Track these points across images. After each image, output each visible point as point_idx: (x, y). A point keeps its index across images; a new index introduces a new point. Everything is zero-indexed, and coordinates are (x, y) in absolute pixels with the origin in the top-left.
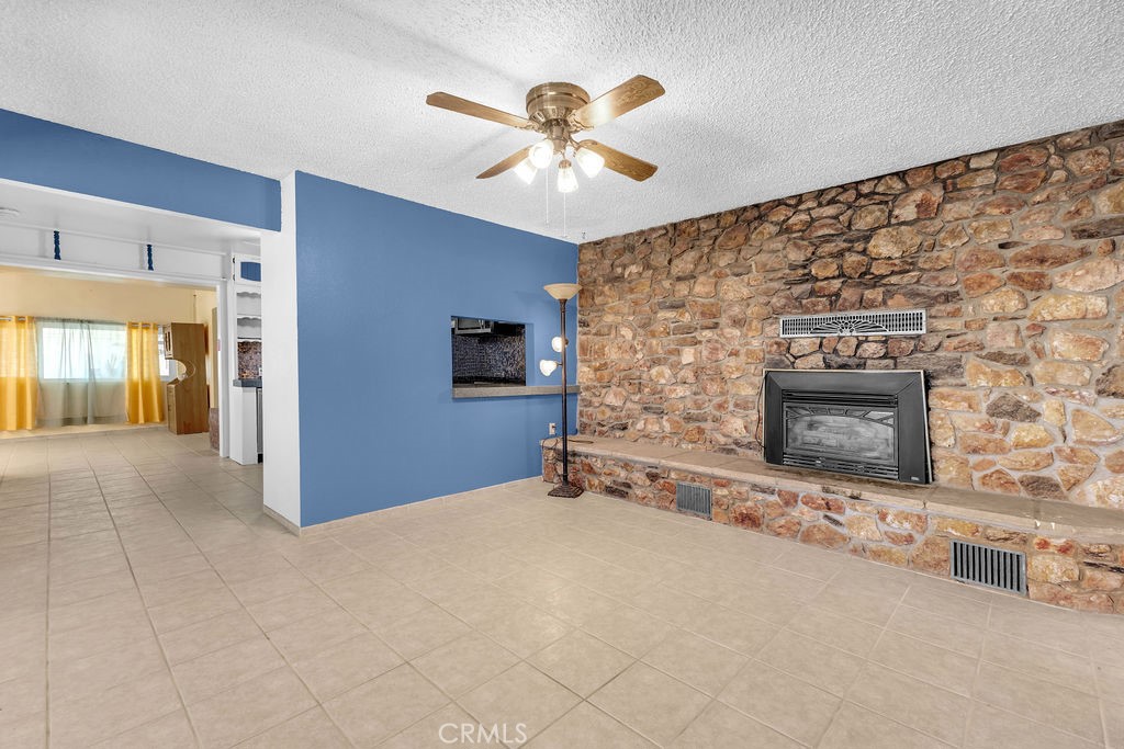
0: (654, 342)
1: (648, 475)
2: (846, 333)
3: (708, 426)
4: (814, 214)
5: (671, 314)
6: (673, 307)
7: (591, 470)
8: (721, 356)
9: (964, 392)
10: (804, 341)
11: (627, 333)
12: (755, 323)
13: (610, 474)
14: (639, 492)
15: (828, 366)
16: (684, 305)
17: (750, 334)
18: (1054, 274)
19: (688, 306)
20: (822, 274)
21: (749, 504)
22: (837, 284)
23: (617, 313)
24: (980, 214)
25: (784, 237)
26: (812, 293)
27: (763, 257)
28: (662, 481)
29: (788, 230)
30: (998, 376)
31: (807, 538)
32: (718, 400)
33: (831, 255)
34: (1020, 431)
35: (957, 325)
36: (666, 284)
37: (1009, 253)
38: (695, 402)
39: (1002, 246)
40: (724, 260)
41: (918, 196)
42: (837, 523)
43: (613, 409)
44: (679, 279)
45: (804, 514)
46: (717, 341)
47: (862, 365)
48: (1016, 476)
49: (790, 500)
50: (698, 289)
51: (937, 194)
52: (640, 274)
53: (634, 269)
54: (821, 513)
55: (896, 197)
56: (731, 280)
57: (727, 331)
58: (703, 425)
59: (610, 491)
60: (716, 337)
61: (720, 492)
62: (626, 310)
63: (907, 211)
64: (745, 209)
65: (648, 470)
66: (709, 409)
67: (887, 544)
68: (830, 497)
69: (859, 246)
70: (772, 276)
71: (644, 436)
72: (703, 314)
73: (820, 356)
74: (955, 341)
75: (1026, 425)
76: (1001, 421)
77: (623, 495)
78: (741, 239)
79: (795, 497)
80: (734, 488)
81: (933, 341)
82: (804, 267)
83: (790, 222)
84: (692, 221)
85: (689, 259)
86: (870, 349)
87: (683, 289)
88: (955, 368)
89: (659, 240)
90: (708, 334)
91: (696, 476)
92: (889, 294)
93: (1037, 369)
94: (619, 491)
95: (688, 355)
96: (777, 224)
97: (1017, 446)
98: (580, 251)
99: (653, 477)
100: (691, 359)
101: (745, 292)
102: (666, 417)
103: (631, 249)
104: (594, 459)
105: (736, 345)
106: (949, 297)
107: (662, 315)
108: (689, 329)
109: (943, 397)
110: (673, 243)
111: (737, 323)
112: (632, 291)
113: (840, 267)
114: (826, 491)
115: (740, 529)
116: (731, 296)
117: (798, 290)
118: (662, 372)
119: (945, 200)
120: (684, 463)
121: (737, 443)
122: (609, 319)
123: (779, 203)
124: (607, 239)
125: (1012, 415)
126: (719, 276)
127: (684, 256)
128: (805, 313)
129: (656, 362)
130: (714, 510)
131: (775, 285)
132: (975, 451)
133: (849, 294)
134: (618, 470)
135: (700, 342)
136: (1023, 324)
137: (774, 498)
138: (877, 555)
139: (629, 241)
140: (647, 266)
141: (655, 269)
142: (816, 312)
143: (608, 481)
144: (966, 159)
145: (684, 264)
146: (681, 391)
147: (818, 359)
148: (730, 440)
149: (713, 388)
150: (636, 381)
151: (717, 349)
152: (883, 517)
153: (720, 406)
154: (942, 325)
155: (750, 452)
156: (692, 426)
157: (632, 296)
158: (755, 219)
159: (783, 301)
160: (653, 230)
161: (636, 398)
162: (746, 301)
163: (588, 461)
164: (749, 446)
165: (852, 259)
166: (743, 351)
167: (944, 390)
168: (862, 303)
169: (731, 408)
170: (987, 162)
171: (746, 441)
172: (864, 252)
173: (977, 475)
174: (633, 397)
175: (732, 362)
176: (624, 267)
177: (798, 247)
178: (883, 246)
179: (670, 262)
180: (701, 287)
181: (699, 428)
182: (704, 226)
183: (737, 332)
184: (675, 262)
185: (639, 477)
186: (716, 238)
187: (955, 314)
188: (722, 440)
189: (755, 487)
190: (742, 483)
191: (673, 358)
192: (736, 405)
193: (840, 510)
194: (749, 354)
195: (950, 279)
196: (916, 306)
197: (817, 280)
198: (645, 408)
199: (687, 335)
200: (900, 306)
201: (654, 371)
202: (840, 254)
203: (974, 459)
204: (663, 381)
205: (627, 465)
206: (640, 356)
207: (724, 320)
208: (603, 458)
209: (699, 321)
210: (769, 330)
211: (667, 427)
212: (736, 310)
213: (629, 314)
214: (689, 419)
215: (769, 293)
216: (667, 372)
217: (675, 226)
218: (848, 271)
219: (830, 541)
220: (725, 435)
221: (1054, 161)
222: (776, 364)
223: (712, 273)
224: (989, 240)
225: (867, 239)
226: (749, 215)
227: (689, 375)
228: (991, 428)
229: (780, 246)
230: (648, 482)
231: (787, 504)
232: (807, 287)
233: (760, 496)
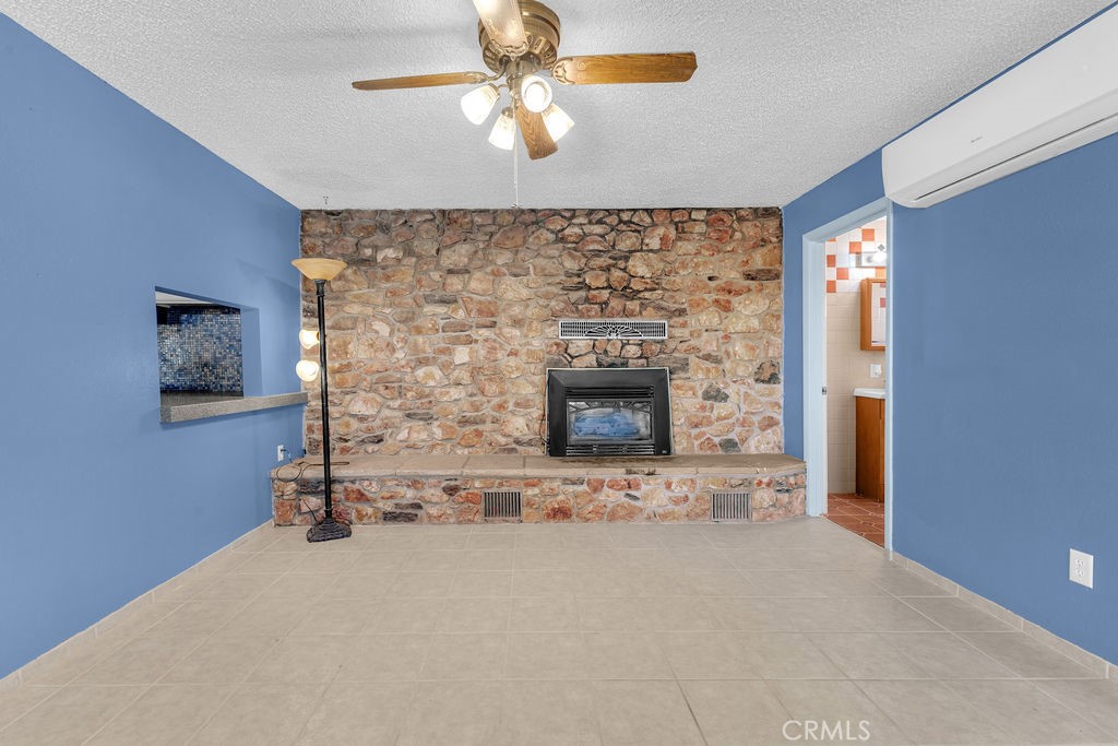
0: (420, 339)
1: (444, 489)
2: (613, 336)
3: (488, 426)
4: (587, 229)
5: (441, 310)
6: (443, 302)
7: (361, 497)
8: (499, 356)
9: (689, 383)
10: (581, 343)
11: (383, 329)
12: (535, 324)
13: (391, 497)
14: (434, 511)
15: (600, 365)
16: (456, 301)
17: (531, 335)
18: (735, 300)
19: (460, 302)
20: (594, 285)
21: (561, 497)
22: (605, 294)
23: (366, 303)
24: (698, 253)
25: (560, 246)
26: (587, 300)
27: (541, 262)
28: (464, 493)
29: (563, 240)
30: (708, 370)
31: (612, 517)
32: (496, 401)
33: (601, 268)
34: (720, 409)
35: (686, 333)
36: (436, 276)
37: (713, 284)
38: (472, 404)
39: (710, 279)
40: (503, 258)
41: (661, 231)
42: (635, 498)
43: (362, 419)
44: (450, 272)
45: (611, 497)
46: (495, 341)
47: (624, 364)
48: (717, 440)
49: (597, 487)
50: (474, 285)
51: (672, 233)
52: (399, 260)
53: (390, 253)
54: (623, 493)
55: (646, 228)
56: (509, 280)
57: (508, 331)
58: (480, 427)
59: (390, 517)
60: (494, 337)
61: (530, 492)
62: (380, 301)
63: (655, 243)
64: (522, 212)
65: (444, 484)
66: (487, 410)
67: (671, 507)
68: (631, 477)
69: (621, 264)
70: (552, 280)
71: (407, 447)
72: (480, 312)
73: (594, 357)
74: (685, 345)
75: (722, 404)
76: (708, 403)
77: (410, 518)
78: (519, 240)
79: (602, 483)
80: (546, 485)
81: (672, 345)
82: (579, 276)
83: (566, 232)
84: (465, 212)
85: (463, 252)
86: (632, 350)
87: (455, 283)
88: (685, 366)
89: (426, 226)
90: (485, 332)
91: (504, 479)
92: (643, 306)
93: (727, 365)
94: (404, 515)
95: (462, 355)
96: (552, 232)
97: (718, 419)
98: (303, 219)
99: (451, 491)
100: (466, 359)
101: (525, 293)
102: (436, 423)
103: (385, 229)
104: (366, 483)
105: (516, 345)
106: (681, 312)
107: (429, 309)
108: (462, 327)
109: (678, 388)
110: (440, 229)
111: (517, 323)
112: (388, 278)
113: (608, 280)
114: (629, 472)
115: (552, 523)
116: (510, 295)
117: (574, 296)
118: (431, 376)
119: (679, 239)
120: (486, 472)
121: (518, 442)
122: (354, 309)
123: (555, 213)
124: (349, 211)
125: (715, 398)
126: (496, 274)
127: (457, 247)
128: (582, 316)
129: (421, 362)
130: (525, 511)
131: (555, 290)
132: (696, 426)
133: (615, 303)
134: (402, 490)
135: (476, 341)
136: (720, 334)
137: (584, 487)
138: (664, 516)
139: (385, 220)
140: (409, 252)
141: (419, 257)
142: (589, 317)
143: (388, 507)
144: (690, 211)
145: (458, 255)
146: (455, 393)
147: (592, 359)
148: (511, 440)
149: (492, 388)
150: (396, 385)
151: (495, 349)
152: (668, 486)
153: (501, 407)
154: (677, 332)
155: (531, 449)
156: (469, 429)
157: (388, 285)
158: (533, 223)
159: (562, 305)
160: (416, 212)
161: (396, 404)
162: (526, 302)
163: (357, 486)
164: (530, 443)
165: (616, 274)
166: (524, 351)
167: (678, 382)
168: (625, 313)
169: (511, 406)
170: (701, 216)
171: (526, 438)
172: (624, 270)
173: (697, 443)
174: (391, 403)
175: (512, 361)
176: (376, 248)
177: (574, 258)
178: (638, 266)
179: (438, 251)
180: (477, 283)
181: (476, 431)
182: (478, 220)
183: (516, 332)
184: (446, 253)
185: (433, 493)
186: (492, 234)
187: (684, 325)
188: (503, 440)
189: (566, 481)
190: (552, 479)
191: (443, 358)
192: (517, 404)
193: (637, 487)
194: (530, 353)
195: (683, 298)
196: (662, 317)
197: (590, 288)
198: (409, 416)
199: (460, 333)
200: (651, 317)
201: (420, 373)
202: (608, 269)
203: (694, 432)
204: (432, 383)
205: (415, 483)
206: (400, 355)
207: (502, 319)
208: (382, 481)
209: (474, 319)
210: (549, 332)
211: (438, 433)
212: (516, 310)
213: (384, 306)
214: (464, 422)
215: (547, 296)
216: (438, 374)
217: (443, 212)
218: (614, 284)
219: (631, 514)
220: (505, 435)
221: (735, 225)
222: (556, 363)
223: (489, 269)
224: (704, 273)
225: (627, 259)
226: (528, 218)
227: (466, 377)
228: (703, 408)
229: (557, 253)
230: (445, 497)
231: (595, 490)
232: (582, 293)
233: (571, 488)
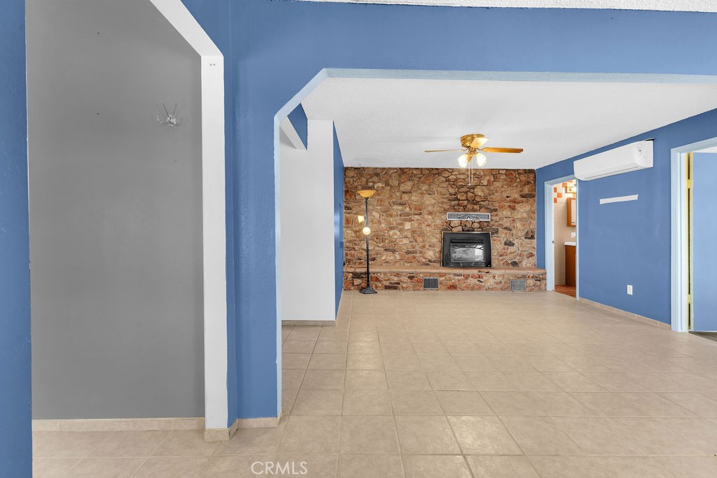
0: (391, 219)
1: (409, 277)
2: (469, 219)
3: (418, 255)
4: (458, 176)
5: (400, 208)
6: (400, 204)
7: (377, 279)
8: (423, 226)
9: (499, 239)
10: (455, 221)
11: (376, 215)
12: (437, 214)
13: (388, 280)
14: (404, 285)
15: (463, 231)
16: (405, 204)
17: (436, 218)
18: (517, 206)
19: (407, 205)
20: (461, 199)
21: (453, 281)
22: (466, 202)
24: (503, 187)
25: (447, 183)
26: (458, 205)
27: (440, 189)
28: (416, 279)
30: (506, 234)
31: (473, 289)
32: (421, 244)
33: (464, 192)
34: (511, 249)
35: (497, 218)
36: (398, 194)
37: (508, 199)
38: (412, 245)
39: (507, 197)
40: (425, 187)
41: (488, 178)
42: (482, 282)
44: (404, 192)
45: (472, 281)
47: (473, 231)
48: (510, 262)
49: (467, 277)
50: (413, 198)
51: (492, 179)
52: (383, 187)
53: (380, 185)
54: (477, 280)
55: (482, 176)
56: (427, 196)
57: (426, 216)
58: (414, 255)
59: (387, 288)
60: (421, 219)
61: (441, 279)
62: (375, 204)
63: (485, 183)
64: (432, 169)
65: (408, 275)
66: (417, 248)
67: (495, 285)
68: (480, 273)
69: (472, 191)
70: (444, 196)
71: (386, 262)
72: (415, 209)
73: (461, 227)
74: (497, 223)
75: (512, 247)
76: (506, 247)
77: (395, 288)
78: (431, 180)
79: (468, 275)
80: (448, 276)
81: (492, 223)
82: (455, 195)
83: (450, 177)
84: (410, 169)
85: (409, 185)
86: (476, 225)
87: (406, 197)
88: (497, 232)
89: (394, 174)
90: (417, 217)
91: (431, 274)
92: (481, 208)
93: (514, 232)
94: (393, 287)
95: (408, 226)
96: (444, 177)
97: (511, 253)
98: (345, 170)
99: (411, 278)
100: (409, 227)
101: (433, 201)
102: (397, 253)
103: (377, 175)
104: (378, 274)
105: (429, 222)
106: (496, 210)
107: (395, 207)
108: (408, 214)
109: (495, 240)
110: (400, 176)
111: (430, 213)
112: (379, 194)
113: (466, 197)
114: (479, 272)
115: (450, 291)
116: (427, 202)
117: (453, 203)
118: (395, 234)
119: (495, 181)
120: (423, 272)
121: (430, 261)
123: (446, 170)
124: (363, 168)
125: (509, 245)
126: (422, 194)
127: (406, 183)
128: (456, 211)
129: (391, 228)
130: (439, 286)
131: (445, 200)
132: (501, 256)
133: (469, 206)
134: (392, 277)
135: (413, 220)
136: (511, 219)
137: (462, 277)
138: (493, 289)
139: (379, 171)
141: (391, 186)
142: (459, 212)
143: (387, 283)
144: (499, 170)
145: (407, 186)
146: (405, 241)
147: (460, 229)
148: (427, 260)
149: (419, 239)
150: (381, 237)
151: (421, 224)
152: (494, 277)
153: (424, 247)
154: (494, 218)
155: (435, 264)
156: (410, 255)
157: (379, 197)
158: (437, 174)
159: (448, 207)
160: (391, 168)
162: (434, 205)
163: (375, 275)
164: (435, 262)
165: (470, 195)
166: (433, 224)
168: (474, 210)
169: (427, 247)
170: (504, 172)
171: (433, 260)
172: (473, 193)
173: (501, 263)
174: (380, 245)
175: (428, 229)
176: (374, 183)
177: (452, 187)
178: (479, 192)
179: (399, 184)
180: (415, 197)
182: (415, 172)
183: (430, 217)
184: (402, 185)
185: (404, 279)
186: (420, 178)
187: (497, 215)
188: (424, 260)
189: (455, 275)
190: (450, 274)
191: (400, 227)
192: (430, 246)
194: (435, 225)
195: (497, 205)
196: (488, 212)
197: (459, 200)
198: (386, 250)
199: (407, 217)
200: (484, 212)
201: (391, 232)
202: (466, 193)
203: (501, 258)
204: (396, 237)
205: (397, 274)
206: (383, 225)
207: (425, 212)
208: (385, 273)
209: (413, 211)
210: (443, 217)
212: (430, 208)
213: (378, 206)
214: (408, 252)
215: (442, 203)
216: (398, 233)
217: (401, 169)
218: (469, 199)
219: (480, 288)
220: (425, 258)
221: (517, 176)
222: (446, 230)
223: (419, 192)
224: (505, 195)
225: (474, 189)
226: (435, 172)
227: (409, 235)
228: (504, 249)
229: (446, 186)
230: (409, 280)
231: (466, 278)
232: (456, 202)
233: (457, 278)
